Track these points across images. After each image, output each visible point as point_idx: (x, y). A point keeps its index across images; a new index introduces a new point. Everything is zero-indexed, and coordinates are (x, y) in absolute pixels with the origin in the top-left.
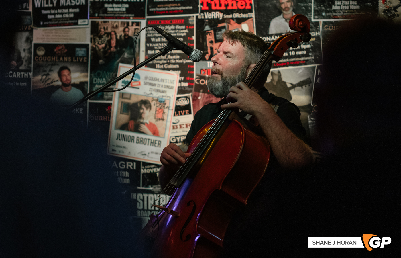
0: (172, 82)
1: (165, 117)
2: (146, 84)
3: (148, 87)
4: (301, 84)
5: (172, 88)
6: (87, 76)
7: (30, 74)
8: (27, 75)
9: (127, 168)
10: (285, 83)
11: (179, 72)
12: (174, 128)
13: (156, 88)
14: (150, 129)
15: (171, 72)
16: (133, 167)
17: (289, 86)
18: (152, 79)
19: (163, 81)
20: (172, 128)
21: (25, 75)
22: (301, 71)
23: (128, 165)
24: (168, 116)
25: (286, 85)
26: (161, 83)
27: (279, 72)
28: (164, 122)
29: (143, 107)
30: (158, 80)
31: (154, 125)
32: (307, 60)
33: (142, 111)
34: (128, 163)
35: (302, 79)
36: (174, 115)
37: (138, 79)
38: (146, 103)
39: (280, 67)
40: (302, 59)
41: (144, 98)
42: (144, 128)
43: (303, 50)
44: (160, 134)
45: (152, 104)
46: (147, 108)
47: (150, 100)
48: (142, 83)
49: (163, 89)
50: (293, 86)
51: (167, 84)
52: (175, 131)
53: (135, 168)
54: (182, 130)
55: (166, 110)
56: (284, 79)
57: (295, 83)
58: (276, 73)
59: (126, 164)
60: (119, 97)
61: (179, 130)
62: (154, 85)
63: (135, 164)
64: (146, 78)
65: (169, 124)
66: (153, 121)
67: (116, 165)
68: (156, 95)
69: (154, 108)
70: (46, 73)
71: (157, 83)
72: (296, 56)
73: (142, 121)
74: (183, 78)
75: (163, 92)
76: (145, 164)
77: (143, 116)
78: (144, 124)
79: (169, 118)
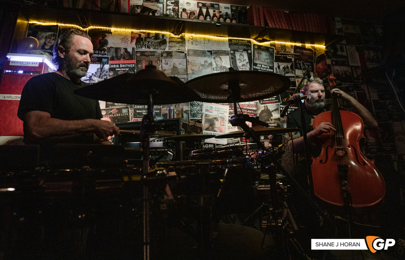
0: (226, 110)
1: (225, 125)
2: (215, 110)
3: (217, 112)
4: (275, 110)
5: (227, 112)
6: (189, 108)
7: (161, 107)
8: (159, 107)
9: (209, 147)
10: (269, 110)
11: (229, 106)
12: (229, 129)
13: (220, 112)
14: (218, 130)
15: (225, 106)
16: (212, 146)
17: (271, 111)
18: (218, 108)
19: (223, 109)
20: (228, 129)
21: (158, 107)
22: (274, 105)
23: (209, 146)
24: (226, 124)
25: (270, 111)
26: (222, 110)
27: (267, 106)
28: (225, 126)
29: (215, 120)
30: (221, 109)
31: (220, 128)
32: (276, 102)
33: (214, 122)
34: (209, 145)
35: (275, 108)
36: (228, 123)
37: (212, 109)
38: (216, 118)
39: (267, 104)
40: (274, 101)
41: (215, 117)
42: (216, 129)
43: (274, 98)
44: (223, 131)
45: (219, 119)
46: (217, 121)
47: (218, 117)
48: (214, 110)
49: (223, 113)
50: (273, 111)
51: (225, 111)
52: (229, 130)
53: (213, 147)
54: (232, 129)
55: (225, 121)
56: (269, 109)
57: (273, 110)
58: (266, 106)
59: (208, 145)
60: (205, 116)
61: (231, 129)
62: (219, 111)
63: (213, 145)
64: (215, 108)
65: (226, 127)
66: (220, 126)
67: (204, 146)
68: (220, 115)
69: (219, 120)
70: (169, 106)
71: (220, 110)
72: (271, 100)
73: (215, 126)
74: (230, 108)
75: (223, 114)
76: (217, 145)
77: (215, 124)
78: (216, 127)
79: (227, 124)
